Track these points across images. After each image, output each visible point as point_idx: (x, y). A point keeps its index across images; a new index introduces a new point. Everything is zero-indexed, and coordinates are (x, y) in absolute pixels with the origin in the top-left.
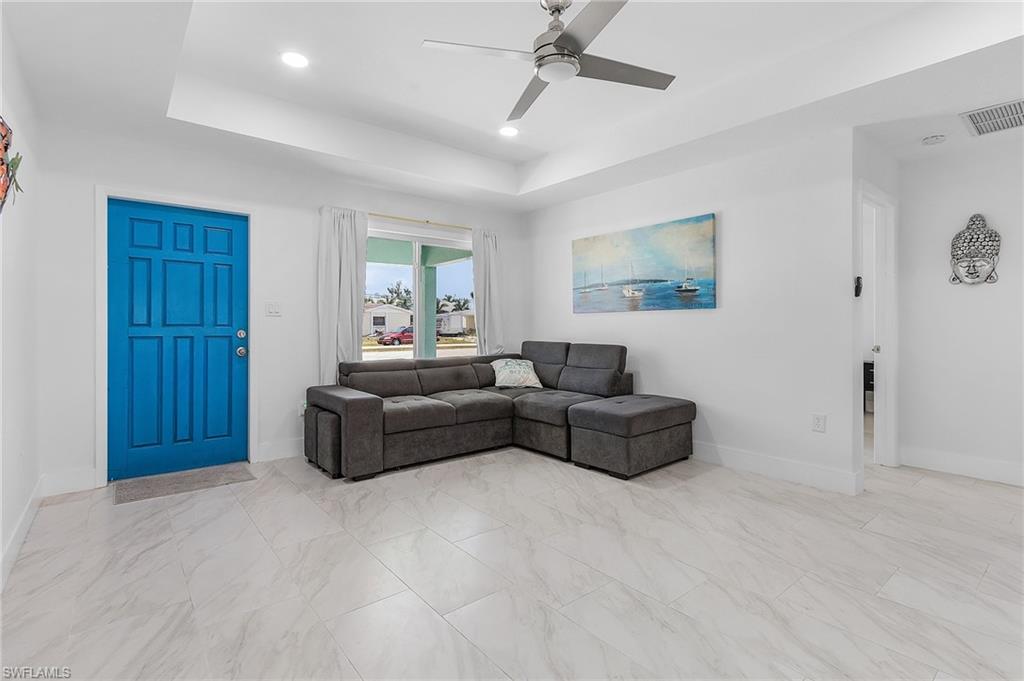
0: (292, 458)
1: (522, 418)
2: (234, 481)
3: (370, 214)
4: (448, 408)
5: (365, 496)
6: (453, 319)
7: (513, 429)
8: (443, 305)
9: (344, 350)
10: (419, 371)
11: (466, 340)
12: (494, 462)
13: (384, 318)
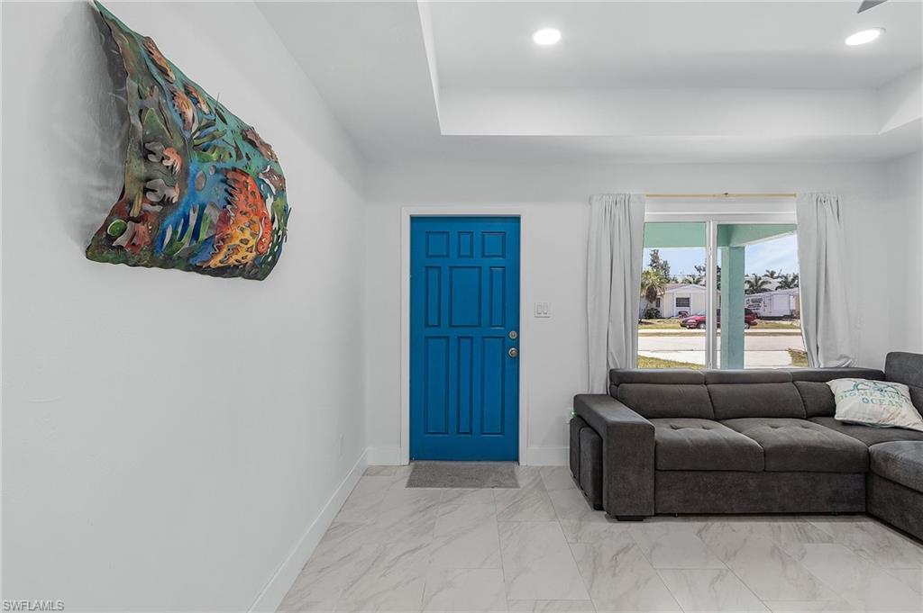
0: (559, 467)
1: (886, 479)
2: (500, 485)
3: (647, 196)
4: (752, 447)
5: (625, 550)
6: (776, 299)
7: (867, 492)
8: (763, 283)
9: (614, 354)
10: (709, 386)
11: (795, 324)
12: (830, 540)
13: (688, 299)
